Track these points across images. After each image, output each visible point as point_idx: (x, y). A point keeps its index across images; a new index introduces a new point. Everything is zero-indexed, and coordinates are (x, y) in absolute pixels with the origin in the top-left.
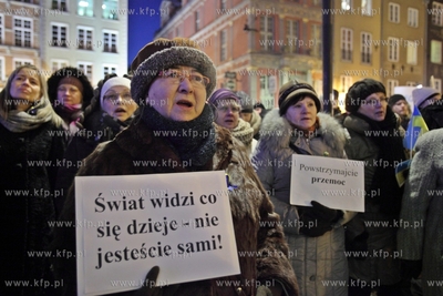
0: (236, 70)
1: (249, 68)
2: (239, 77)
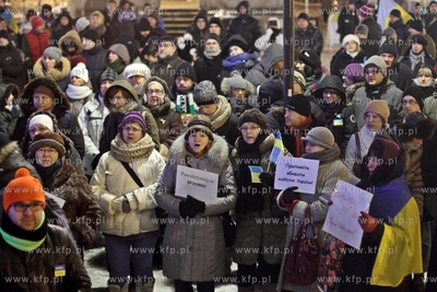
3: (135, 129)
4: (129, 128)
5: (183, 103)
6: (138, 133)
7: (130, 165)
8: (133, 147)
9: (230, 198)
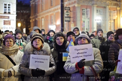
0: (70, 6)
1: (76, 5)
2: (71, 10)
3: (11, 41)
4: (8, 41)
5: (19, 42)
6: (12, 43)
7: (10, 56)
8: (11, 49)
9: (54, 67)
